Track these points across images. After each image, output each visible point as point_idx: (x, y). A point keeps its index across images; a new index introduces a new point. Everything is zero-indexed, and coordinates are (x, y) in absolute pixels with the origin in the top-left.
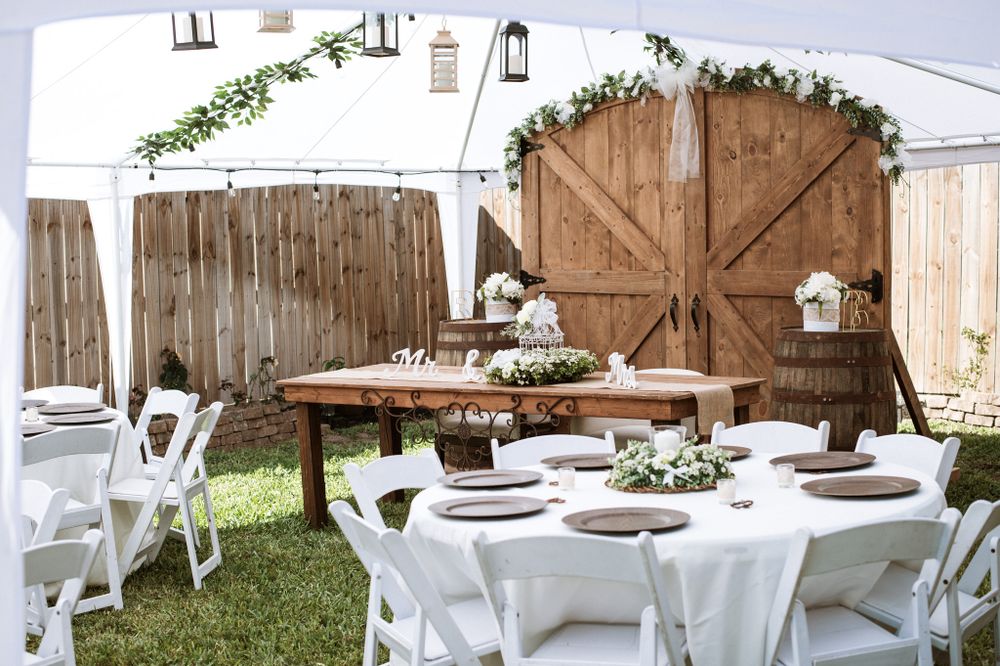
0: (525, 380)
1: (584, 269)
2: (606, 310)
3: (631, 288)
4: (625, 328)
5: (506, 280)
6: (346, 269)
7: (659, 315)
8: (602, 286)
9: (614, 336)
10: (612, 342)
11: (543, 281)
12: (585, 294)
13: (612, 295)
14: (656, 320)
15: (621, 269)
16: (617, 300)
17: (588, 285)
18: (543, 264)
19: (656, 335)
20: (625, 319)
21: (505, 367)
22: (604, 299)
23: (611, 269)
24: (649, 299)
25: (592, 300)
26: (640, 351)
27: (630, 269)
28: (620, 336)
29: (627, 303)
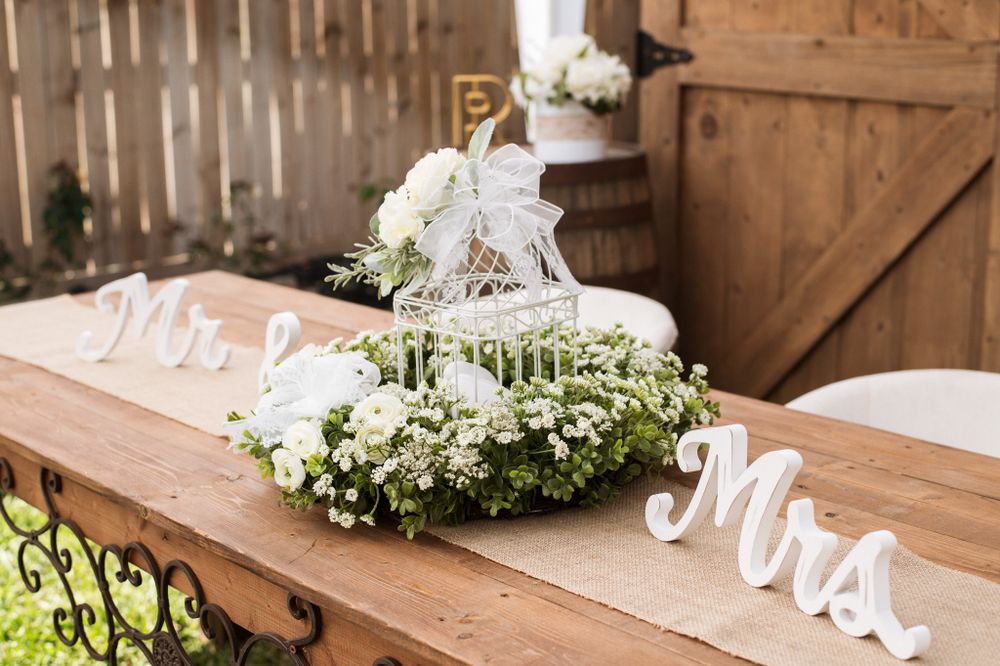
0: (356, 509)
1: (786, 29)
2: (834, 138)
3: (903, 85)
4: (882, 190)
5: (582, 55)
6: (422, 26)
7: (976, 163)
8: (829, 76)
9: (850, 207)
10: (844, 221)
11: (687, 57)
12: (786, 96)
13: (853, 102)
14: (964, 177)
15: (880, 33)
16: (865, 115)
17: (790, 73)
18: (691, 15)
19: (964, 215)
20: (882, 163)
21: (288, 440)
22: (833, 110)
23: (852, 31)
24: (951, 116)
25: (801, 111)
26: (916, 254)
27: (903, 32)
28: (866, 209)
29: (889, 123)
